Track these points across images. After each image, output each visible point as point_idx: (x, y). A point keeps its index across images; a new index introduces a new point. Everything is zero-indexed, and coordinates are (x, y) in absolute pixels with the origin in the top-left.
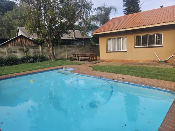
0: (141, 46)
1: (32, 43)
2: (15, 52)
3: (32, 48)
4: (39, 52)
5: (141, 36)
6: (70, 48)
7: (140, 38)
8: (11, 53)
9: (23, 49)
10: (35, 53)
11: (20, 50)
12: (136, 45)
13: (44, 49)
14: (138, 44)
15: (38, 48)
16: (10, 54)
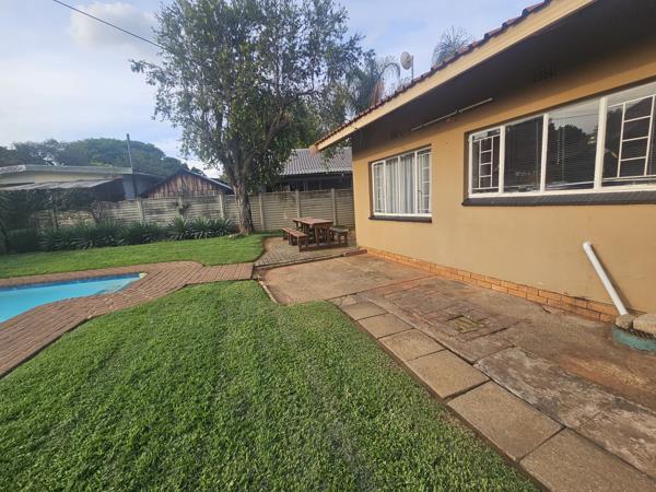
0: (501, 194)
1: (211, 187)
2: (159, 212)
3: (199, 202)
4: (218, 212)
5: (502, 129)
6: (312, 197)
7: (497, 140)
8: (151, 214)
9: (177, 204)
10: (207, 214)
11: (171, 206)
12: (475, 184)
13: (229, 202)
14: (485, 182)
15: (214, 201)
16: (148, 217)
